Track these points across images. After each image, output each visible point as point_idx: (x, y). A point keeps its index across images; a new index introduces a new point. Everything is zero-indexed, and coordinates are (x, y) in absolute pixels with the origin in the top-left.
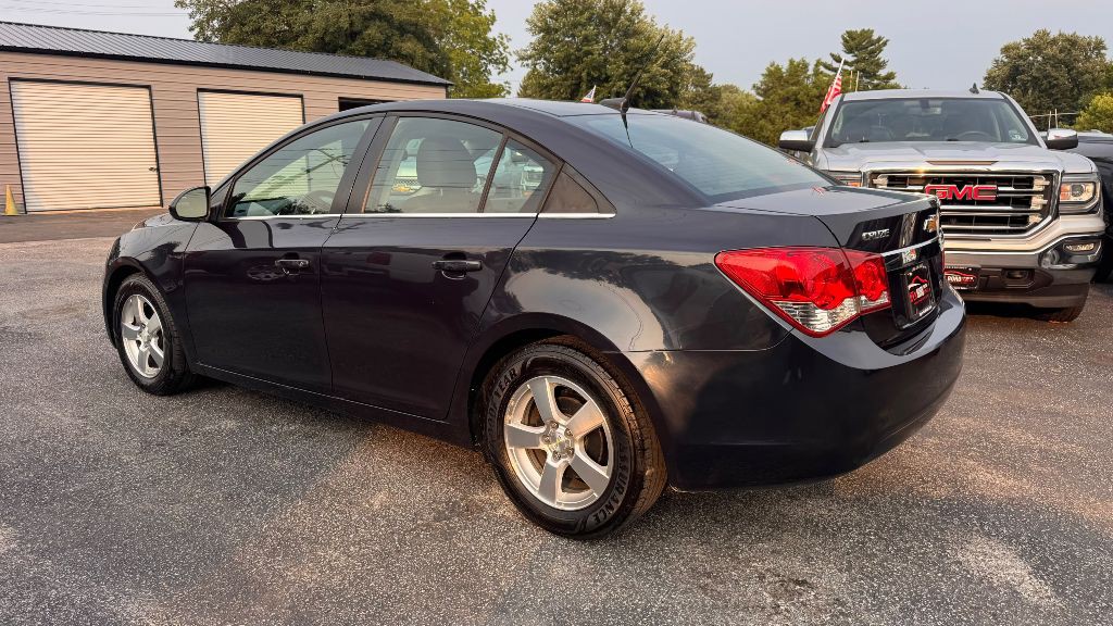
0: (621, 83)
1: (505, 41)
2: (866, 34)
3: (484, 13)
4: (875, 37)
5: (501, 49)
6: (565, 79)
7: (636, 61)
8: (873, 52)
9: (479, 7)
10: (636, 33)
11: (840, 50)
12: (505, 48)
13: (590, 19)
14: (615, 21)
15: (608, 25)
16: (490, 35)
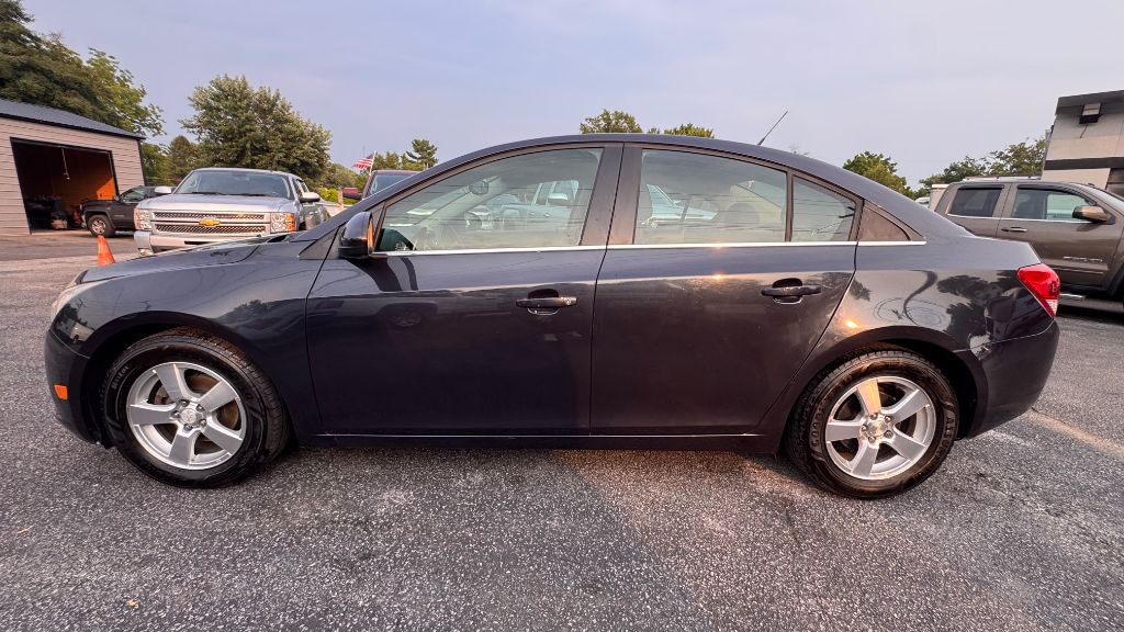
0: (281, 155)
1: (157, 110)
2: (425, 143)
3: (131, 87)
4: (430, 145)
5: (154, 117)
6: (232, 147)
7: (291, 140)
8: (429, 154)
9: (126, 80)
10: (287, 121)
11: (412, 150)
12: (157, 117)
13: (248, 105)
14: (271, 111)
15: (264, 113)
16: (141, 105)
